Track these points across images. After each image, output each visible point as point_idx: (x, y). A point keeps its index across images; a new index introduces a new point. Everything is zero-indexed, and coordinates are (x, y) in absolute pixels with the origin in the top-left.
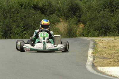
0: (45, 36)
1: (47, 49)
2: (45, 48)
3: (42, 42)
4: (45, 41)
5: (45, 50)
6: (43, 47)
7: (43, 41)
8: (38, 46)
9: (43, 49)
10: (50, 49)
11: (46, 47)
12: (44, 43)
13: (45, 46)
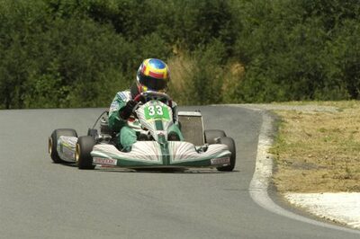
0: (160, 117)
1: (173, 161)
2: (169, 157)
3: (156, 137)
4: (165, 133)
5: (169, 164)
6: (160, 154)
7: (159, 132)
8: (145, 151)
9: (159, 161)
10: (183, 160)
11: (172, 153)
12: (164, 141)
13: (168, 152)
